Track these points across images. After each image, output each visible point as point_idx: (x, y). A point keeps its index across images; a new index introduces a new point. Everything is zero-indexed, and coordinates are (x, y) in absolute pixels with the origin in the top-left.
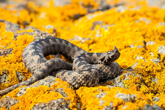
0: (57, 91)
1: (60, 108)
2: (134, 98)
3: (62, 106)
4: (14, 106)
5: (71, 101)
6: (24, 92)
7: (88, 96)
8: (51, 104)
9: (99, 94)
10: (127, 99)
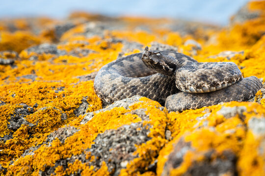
0: (135, 114)
1: (133, 135)
2: (242, 111)
3: (136, 133)
4: (71, 137)
5: (152, 127)
6: (91, 119)
7: (185, 120)
8: (121, 131)
9: (203, 116)
10: (230, 114)
